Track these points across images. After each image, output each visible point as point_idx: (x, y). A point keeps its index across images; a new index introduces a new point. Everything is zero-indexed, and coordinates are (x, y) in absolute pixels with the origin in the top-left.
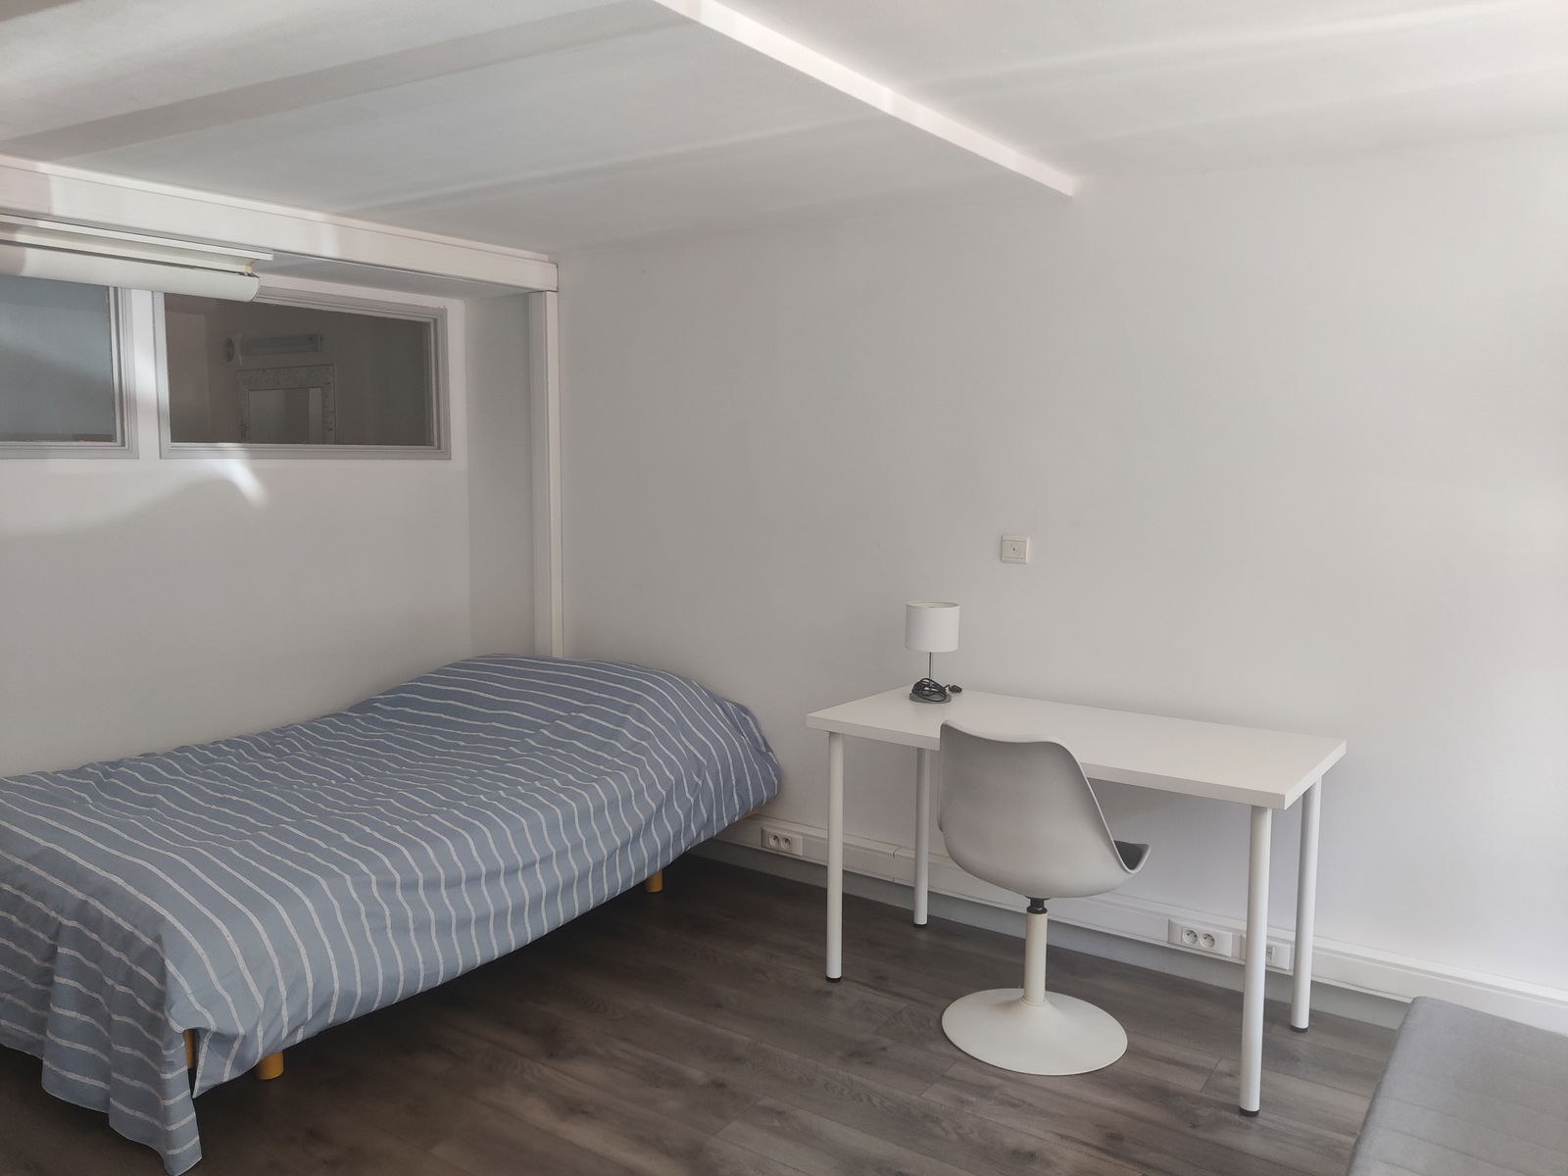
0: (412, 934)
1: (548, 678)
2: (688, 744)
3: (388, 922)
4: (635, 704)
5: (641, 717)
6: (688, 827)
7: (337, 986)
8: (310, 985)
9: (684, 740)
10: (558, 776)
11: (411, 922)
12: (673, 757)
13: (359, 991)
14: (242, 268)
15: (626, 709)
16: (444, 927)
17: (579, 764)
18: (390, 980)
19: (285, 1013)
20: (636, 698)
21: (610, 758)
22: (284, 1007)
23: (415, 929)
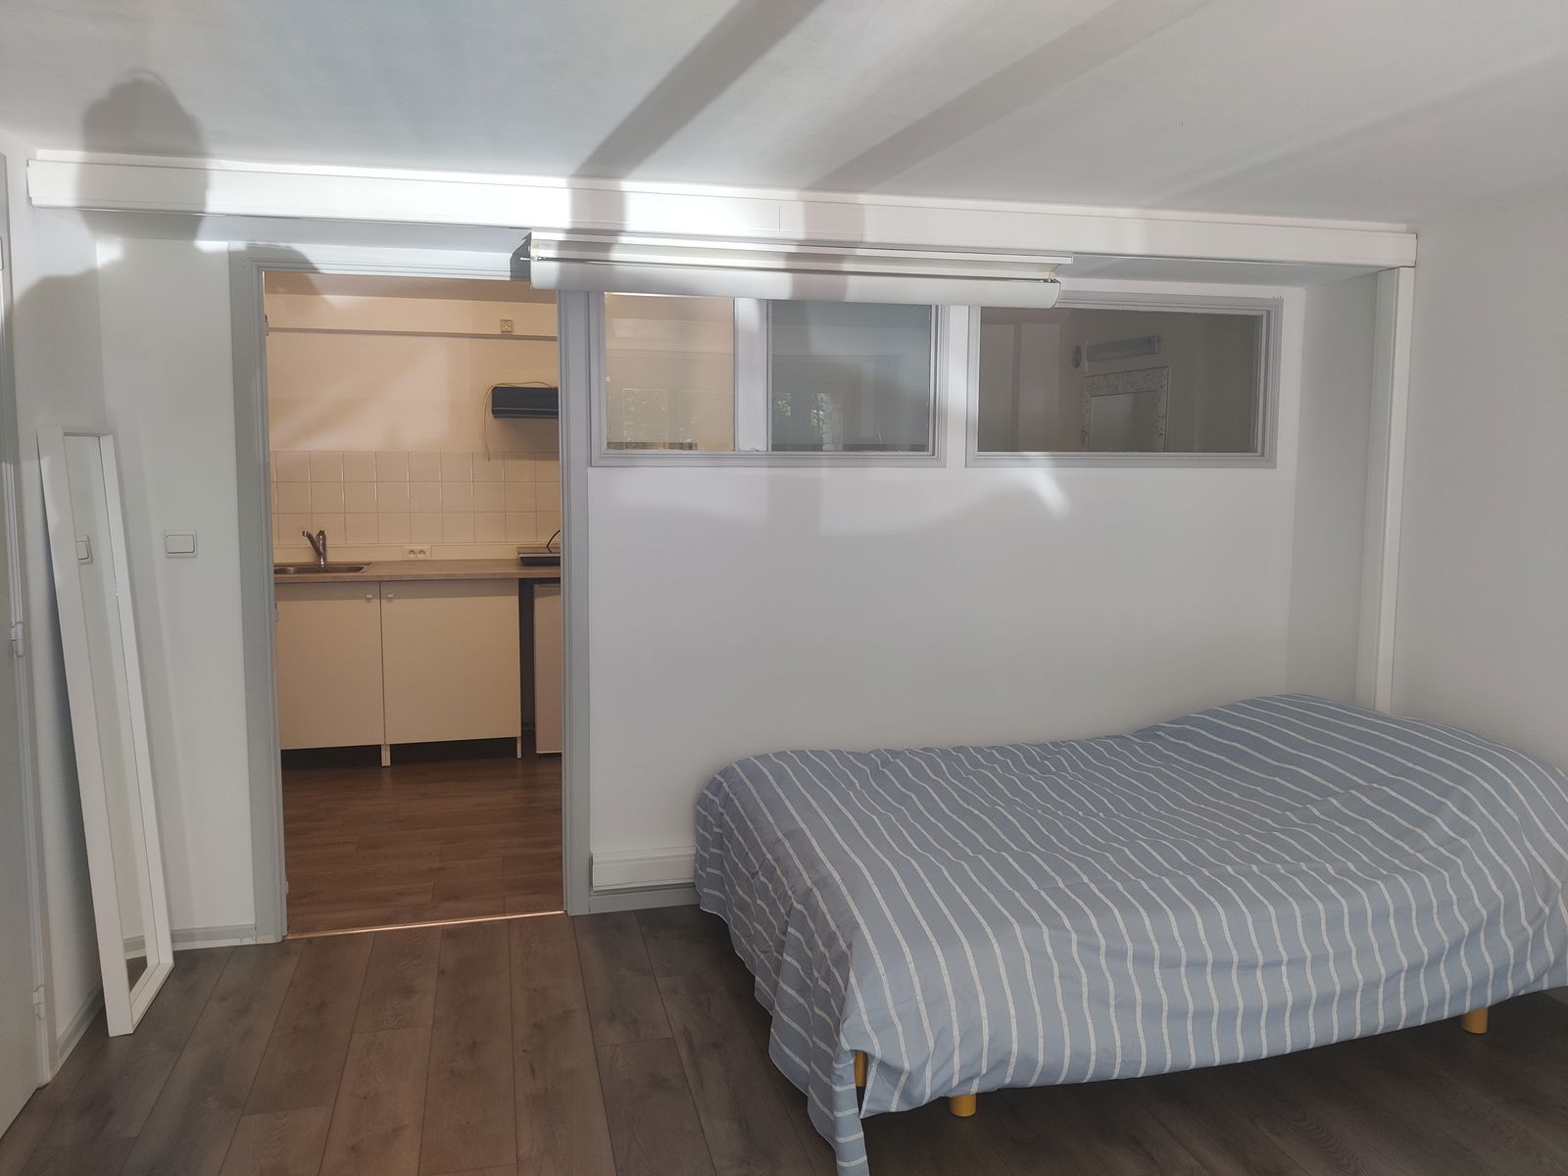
0: (1112, 1010)
1: (1359, 735)
2: (1534, 853)
3: (1085, 990)
4: (1461, 788)
5: (1466, 805)
6: (1520, 964)
7: (1015, 1046)
8: (986, 1038)
9: (1529, 847)
10: (1332, 861)
11: (1112, 996)
12: (1506, 867)
13: (1041, 1059)
14: (1045, 275)
15: (1446, 792)
16: (1152, 1011)
17: (1368, 851)
18: (1080, 1056)
19: (956, 1059)
20: (1462, 779)
21: (1411, 851)
22: (957, 1052)
23: (1116, 1006)
